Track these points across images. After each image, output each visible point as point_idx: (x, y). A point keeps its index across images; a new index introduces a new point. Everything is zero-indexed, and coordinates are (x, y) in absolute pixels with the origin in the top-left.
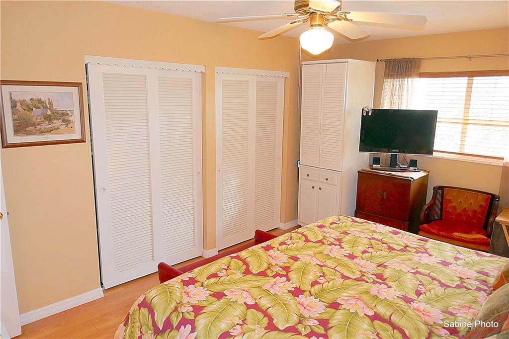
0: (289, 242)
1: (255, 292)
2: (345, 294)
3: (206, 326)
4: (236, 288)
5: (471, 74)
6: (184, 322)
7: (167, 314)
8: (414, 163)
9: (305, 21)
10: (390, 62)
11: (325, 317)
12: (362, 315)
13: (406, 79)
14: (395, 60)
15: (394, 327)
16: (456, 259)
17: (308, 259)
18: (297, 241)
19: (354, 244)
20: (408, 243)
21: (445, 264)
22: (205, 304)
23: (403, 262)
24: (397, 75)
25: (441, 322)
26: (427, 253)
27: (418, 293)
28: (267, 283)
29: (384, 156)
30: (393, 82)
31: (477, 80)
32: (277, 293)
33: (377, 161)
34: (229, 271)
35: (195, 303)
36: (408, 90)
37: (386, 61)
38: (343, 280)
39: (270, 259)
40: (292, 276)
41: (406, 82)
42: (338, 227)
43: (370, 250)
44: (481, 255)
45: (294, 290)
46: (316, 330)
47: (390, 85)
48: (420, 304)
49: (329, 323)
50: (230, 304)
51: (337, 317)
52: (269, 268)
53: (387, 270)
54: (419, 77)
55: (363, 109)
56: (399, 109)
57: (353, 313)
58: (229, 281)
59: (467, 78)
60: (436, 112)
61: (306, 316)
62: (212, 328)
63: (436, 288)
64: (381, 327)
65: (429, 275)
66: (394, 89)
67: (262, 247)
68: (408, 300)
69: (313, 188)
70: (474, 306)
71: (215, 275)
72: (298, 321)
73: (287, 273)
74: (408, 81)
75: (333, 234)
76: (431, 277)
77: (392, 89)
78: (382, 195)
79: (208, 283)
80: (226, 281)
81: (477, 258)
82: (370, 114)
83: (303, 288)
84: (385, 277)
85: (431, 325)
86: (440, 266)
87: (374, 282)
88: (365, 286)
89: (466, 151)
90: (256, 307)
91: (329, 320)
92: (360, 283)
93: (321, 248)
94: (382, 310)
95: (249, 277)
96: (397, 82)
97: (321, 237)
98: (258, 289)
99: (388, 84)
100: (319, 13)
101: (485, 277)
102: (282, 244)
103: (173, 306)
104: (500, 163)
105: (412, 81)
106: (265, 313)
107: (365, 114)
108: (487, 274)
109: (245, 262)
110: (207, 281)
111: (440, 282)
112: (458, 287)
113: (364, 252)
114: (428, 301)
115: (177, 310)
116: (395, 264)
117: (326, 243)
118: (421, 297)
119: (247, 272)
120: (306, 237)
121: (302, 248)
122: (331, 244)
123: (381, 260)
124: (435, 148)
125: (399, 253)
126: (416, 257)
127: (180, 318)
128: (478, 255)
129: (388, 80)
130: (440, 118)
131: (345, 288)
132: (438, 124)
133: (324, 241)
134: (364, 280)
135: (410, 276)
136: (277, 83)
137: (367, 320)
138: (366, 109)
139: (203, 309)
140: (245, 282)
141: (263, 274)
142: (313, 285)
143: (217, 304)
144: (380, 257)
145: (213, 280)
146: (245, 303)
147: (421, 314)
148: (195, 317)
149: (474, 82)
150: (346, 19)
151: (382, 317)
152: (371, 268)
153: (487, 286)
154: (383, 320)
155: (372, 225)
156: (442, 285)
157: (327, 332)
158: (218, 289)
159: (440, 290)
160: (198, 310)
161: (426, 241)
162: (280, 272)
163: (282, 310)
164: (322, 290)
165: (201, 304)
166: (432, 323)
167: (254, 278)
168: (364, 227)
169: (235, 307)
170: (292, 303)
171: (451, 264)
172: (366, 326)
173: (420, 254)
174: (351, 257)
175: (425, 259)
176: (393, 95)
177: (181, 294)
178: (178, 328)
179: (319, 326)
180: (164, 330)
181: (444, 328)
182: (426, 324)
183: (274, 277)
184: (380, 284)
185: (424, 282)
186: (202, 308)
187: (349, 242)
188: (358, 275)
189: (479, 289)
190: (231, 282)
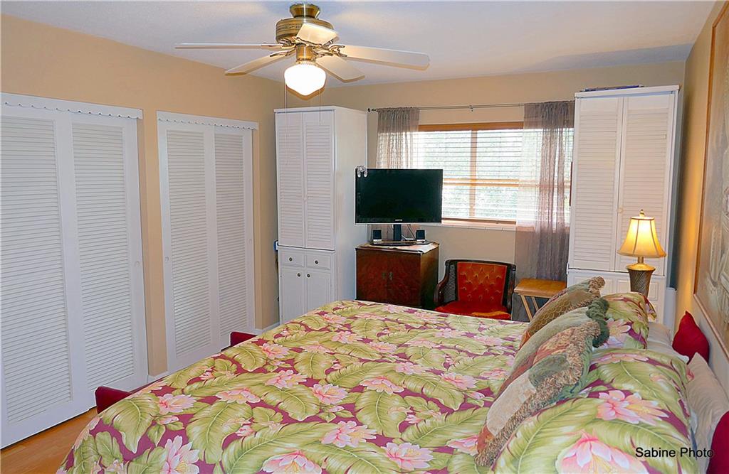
0: (285, 333)
1: (257, 389)
2: (368, 377)
3: (203, 433)
4: (230, 389)
5: (475, 127)
6: (170, 435)
7: (142, 431)
8: (421, 234)
9: (288, 54)
10: (384, 111)
11: (350, 401)
12: (391, 393)
13: (404, 133)
14: (389, 110)
15: (428, 399)
16: (481, 329)
17: (315, 350)
18: (296, 331)
19: (366, 327)
20: (427, 320)
21: (470, 335)
22: (193, 411)
23: (425, 339)
24: (394, 127)
25: (475, 387)
26: (449, 327)
27: (447, 366)
28: (271, 378)
29: (386, 227)
30: (390, 136)
31: (481, 134)
32: (286, 387)
33: (377, 234)
34: (215, 373)
35: (180, 411)
36: (407, 146)
37: (379, 111)
38: (361, 364)
39: (267, 354)
40: (299, 368)
41: (404, 136)
42: (343, 312)
43: (386, 331)
44: (504, 323)
45: (305, 381)
46: (342, 415)
47: (385, 141)
48: (452, 374)
49: (355, 407)
50: (227, 406)
51: (363, 400)
52: (267, 364)
53: (408, 349)
54: (419, 131)
55: (356, 170)
56: (399, 168)
57: (380, 393)
58: (218, 382)
59: (470, 131)
60: (441, 171)
61: (327, 404)
62: (211, 433)
63: (465, 358)
64: (414, 401)
65: (455, 348)
66: (391, 146)
67: (252, 342)
68: (438, 373)
69: (299, 275)
70: (504, 368)
71: (198, 379)
72: (319, 410)
73: (293, 365)
74: (406, 136)
75: (340, 320)
76: (457, 349)
77: (389, 146)
78: (387, 276)
79: (190, 389)
80: (214, 384)
81: (500, 326)
82: (365, 176)
83: (316, 377)
84: (409, 356)
85: (465, 391)
86: (466, 338)
87: (398, 361)
88: (388, 366)
89: (477, 217)
90: (262, 404)
91: (354, 403)
92: (381, 363)
93: (328, 336)
94: (411, 385)
95: (244, 376)
96: (394, 136)
97: (324, 325)
98: (261, 386)
99: (383, 139)
100: (308, 45)
101: (511, 342)
102: (277, 336)
103: (148, 420)
104: (512, 227)
105: (411, 135)
106: (276, 409)
107: (359, 176)
108: (512, 340)
109: (233, 361)
110: (188, 387)
111: (467, 352)
112: (486, 354)
113: (379, 335)
114: (458, 371)
115: (156, 423)
116: (415, 343)
117: (332, 330)
118: (450, 368)
119: (240, 371)
120: (306, 326)
121: (305, 338)
122: (339, 331)
123: (401, 340)
124: (443, 216)
125: (419, 331)
126: (438, 333)
127: (163, 432)
128: (502, 323)
129: (384, 134)
130: (446, 179)
131: (366, 371)
132: (444, 186)
133: (330, 328)
134: (386, 361)
135: (435, 351)
136: (242, 136)
137: (398, 398)
138: (361, 169)
139: (192, 417)
140: (240, 381)
141: (262, 370)
142: (327, 372)
143: (209, 410)
144: (399, 337)
145: (196, 385)
146: (247, 402)
147: (453, 383)
148: (185, 426)
149: (478, 135)
150: (339, 54)
151: (413, 391)
152: (391, 349)
153: (514, 350)
154: (416, 395)
155: (384, 307)
156: (470, 355)
157: (355, 415)
158: (206, 393)
159: (469, 360)
160: (186, 418)
161: (447, 316)
162: (283, 366)
163: (296, 402)
164: (340, 376)
165: (189, 412)
166: (466, 389)
167: (251, 376)
168: (375, 309)
169: (236, 408)
170: (307, 394)
171: (475, 335)
172: (397, 403)
173: (442, 330)
174: (366, 341)
175: (448, 333)
176: (389, 152)
177: (156, 405)
178: (162, 444)
179: (345, 411)
180: (140, 453)
181: (479, 391)
182: (460, 390)
183: (277, 371)
184: (405, 362)
185: (452, 355)
186: (192, 415)
187: (359, 327)
188: (378, 357)
189: (506, 354)
190: (220, 384)
